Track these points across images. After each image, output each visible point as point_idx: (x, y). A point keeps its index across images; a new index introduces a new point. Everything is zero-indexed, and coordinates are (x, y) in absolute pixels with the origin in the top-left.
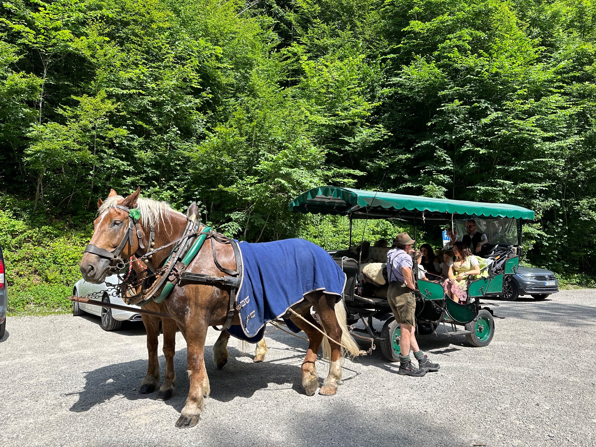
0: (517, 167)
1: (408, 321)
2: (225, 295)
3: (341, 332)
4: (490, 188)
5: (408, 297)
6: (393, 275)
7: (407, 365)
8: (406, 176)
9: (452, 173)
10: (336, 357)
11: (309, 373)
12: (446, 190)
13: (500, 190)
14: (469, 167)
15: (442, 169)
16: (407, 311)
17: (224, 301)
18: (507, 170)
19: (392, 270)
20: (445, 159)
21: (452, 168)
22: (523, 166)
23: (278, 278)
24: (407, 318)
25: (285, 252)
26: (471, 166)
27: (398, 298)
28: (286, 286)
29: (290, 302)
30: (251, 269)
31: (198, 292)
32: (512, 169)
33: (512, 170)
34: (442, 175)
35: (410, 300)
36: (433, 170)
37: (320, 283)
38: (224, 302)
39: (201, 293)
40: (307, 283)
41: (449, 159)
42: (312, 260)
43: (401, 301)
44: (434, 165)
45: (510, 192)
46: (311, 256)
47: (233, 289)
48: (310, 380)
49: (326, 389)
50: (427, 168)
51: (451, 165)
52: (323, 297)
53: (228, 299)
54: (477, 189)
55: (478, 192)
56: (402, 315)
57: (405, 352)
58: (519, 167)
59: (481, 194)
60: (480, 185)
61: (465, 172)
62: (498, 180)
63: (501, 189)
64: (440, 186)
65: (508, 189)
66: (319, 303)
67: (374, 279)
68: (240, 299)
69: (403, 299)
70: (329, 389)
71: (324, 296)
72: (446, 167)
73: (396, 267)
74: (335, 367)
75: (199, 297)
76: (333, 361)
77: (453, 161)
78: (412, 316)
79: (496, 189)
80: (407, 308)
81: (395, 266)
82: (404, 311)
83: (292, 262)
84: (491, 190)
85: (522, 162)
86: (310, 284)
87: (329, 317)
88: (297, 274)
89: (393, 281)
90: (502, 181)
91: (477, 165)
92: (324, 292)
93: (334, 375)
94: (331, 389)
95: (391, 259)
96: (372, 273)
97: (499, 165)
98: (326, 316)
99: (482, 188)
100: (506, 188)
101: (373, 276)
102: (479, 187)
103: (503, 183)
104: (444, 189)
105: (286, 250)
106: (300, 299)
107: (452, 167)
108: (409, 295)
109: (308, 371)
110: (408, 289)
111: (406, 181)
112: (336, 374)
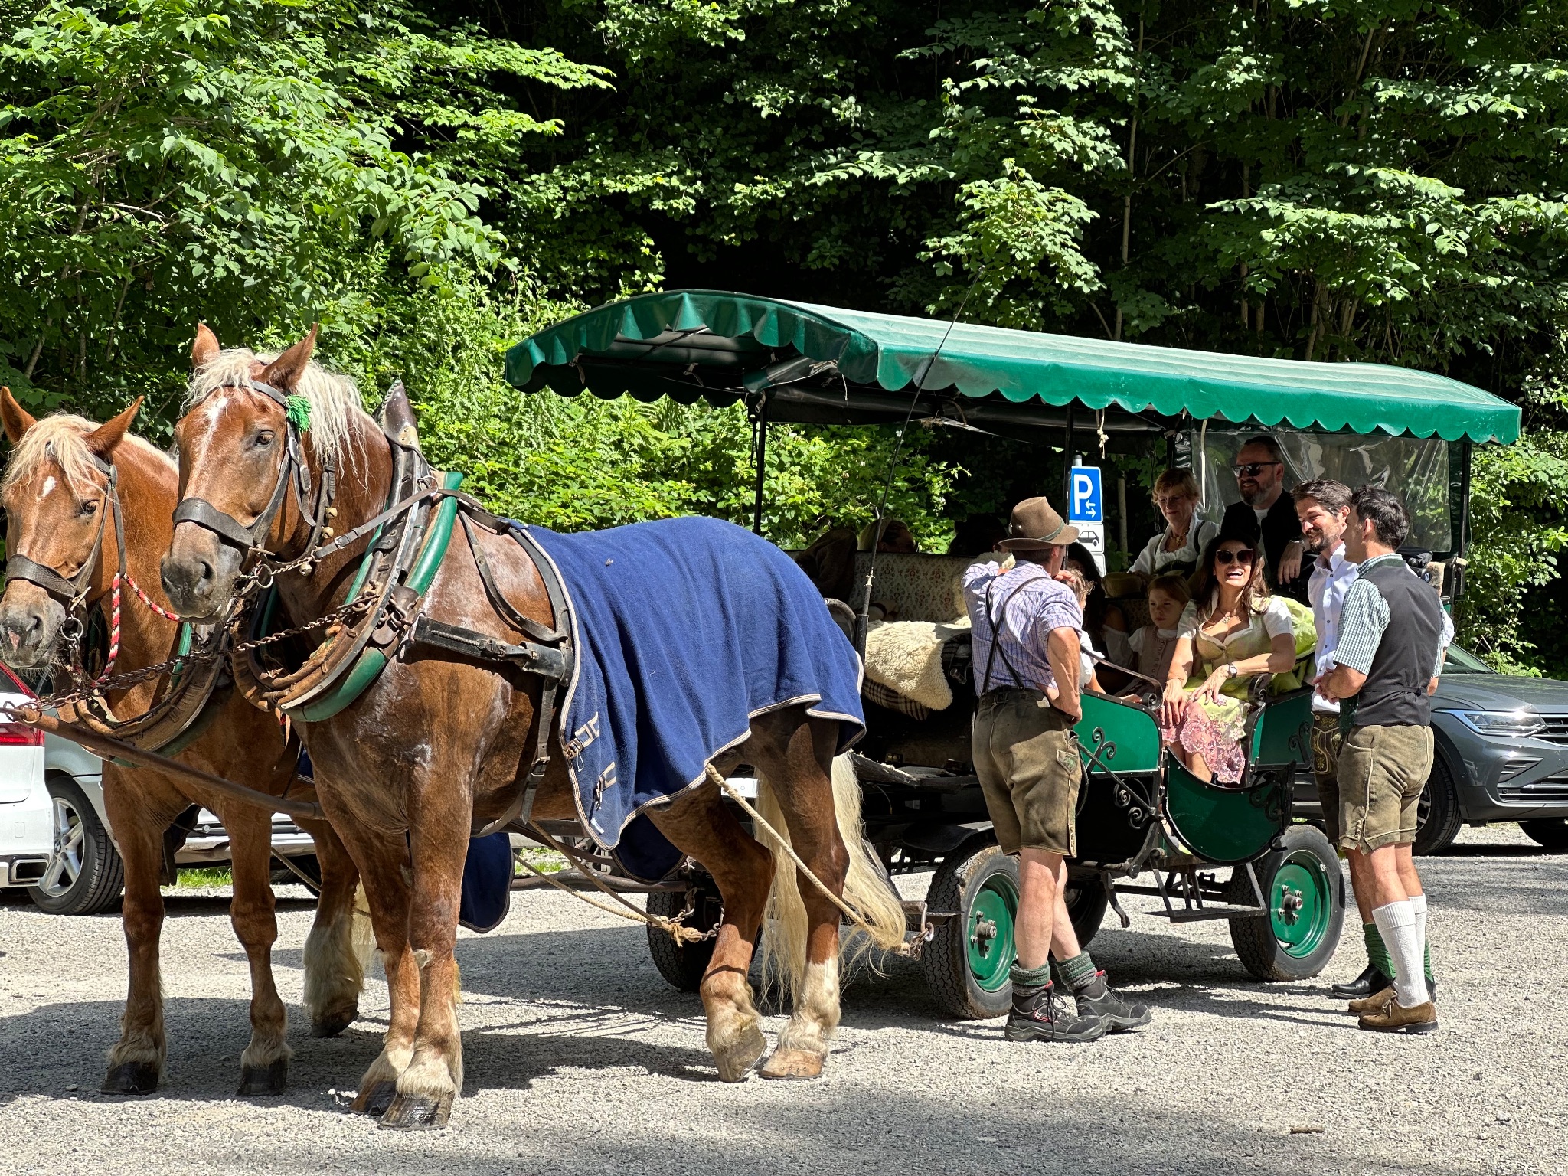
0: (1486, 98)
1: (1053, 835)
2: (521, 708)
3: (844, 860)
4: (1334, 217)
5: (1058, 744)
6: (998, 664)
7: (1039, 1001)
8: (849, 109)
9: (1126, 110)
10: (826, 946)
11: (731, 1003)
12: (1088, 215)
13: (1388, 232)
14: (1222, 78)
15: (1071, 79)
16: (1051, 799)
17: (514, 728)
18: (1435, 109)
19: (995, 645)
20: (1087, 24)
21: (1129, 81)
22: (1522, 89)
23: (675, 654)
24: (1050, 826)
25: (685, 569)
26: (1237, 77)
27: (1020, 750)
28: (700, 687)
29: (713, 743)
30: (596, 624)
31: (456, 692)
32: (1462, 104)
33: (1461, 110)
34: (1067, 122)
35: (1062, 756)
36: (1017, 89)
37: (802, 678)
38: (515, 734)
39: (465, 696)
40: (757, 679)
41: (1114, 21)
42: (773, 596)
43: (1033, 761)
44: (1022, 51)
45: (1443, 245)
46: (769, 582)
47: (550, 689)
48: (737, 1026)
49: (791, 1059)
50: (982, 72)
51: (1122, 61)
52: (803, 730)
53: (527, 721)
54: (1266, 220)
55: (1268, 235)
56: (1033, 813)
57: (1034, 952)
58: (1500, 94)
59: (1285, 247)
60: (1282, 196)
61: (1199, 113)
62: (1384, 174)
63: (1396, 223)
64: (1057, 191)
65: (1431, 228)
66: (789, 752)
67: (908, 686)
68: (574, 724)
69: (1039, 754)
70: (801, 1058)
71: (806, 726)
72: (1095, 74)
73: (1017, 633)
74: (821, 980)
75: (461, 709)
76: (817, 962)
77: (1132, 35)
78: (1065, 817)
79: (1364, 221)
80: (1053, 785)
81: (1015, 626)
82: (1039, 798)
83: (711, 602)
84: (1341, 228)
85: (1516, 69)
86: (767, 683)
87: (815, 802)
88: (728, 645)
89: (1002, 690)
90: (1405, 177)
91: (1270, 71)
92: (810, 712)
93: (816, 1009)
94: (806, 1059)
95: (996, 602)
96: (896, 664)
97: (1392, 75)
98: (808, 799)
99: (1291, 213)
100: (1420, 220)
101: (901, 676)
102: (1273, 208)
103: (1410, 190)
104: (1080, 210)
105: (685, 559)
106: (743, 731)
107: (1125, 70)
108: (1060, 738)
109: (730, 997)
110: (1057, 717)
111: (847, 138)
112: (823, 1007)
